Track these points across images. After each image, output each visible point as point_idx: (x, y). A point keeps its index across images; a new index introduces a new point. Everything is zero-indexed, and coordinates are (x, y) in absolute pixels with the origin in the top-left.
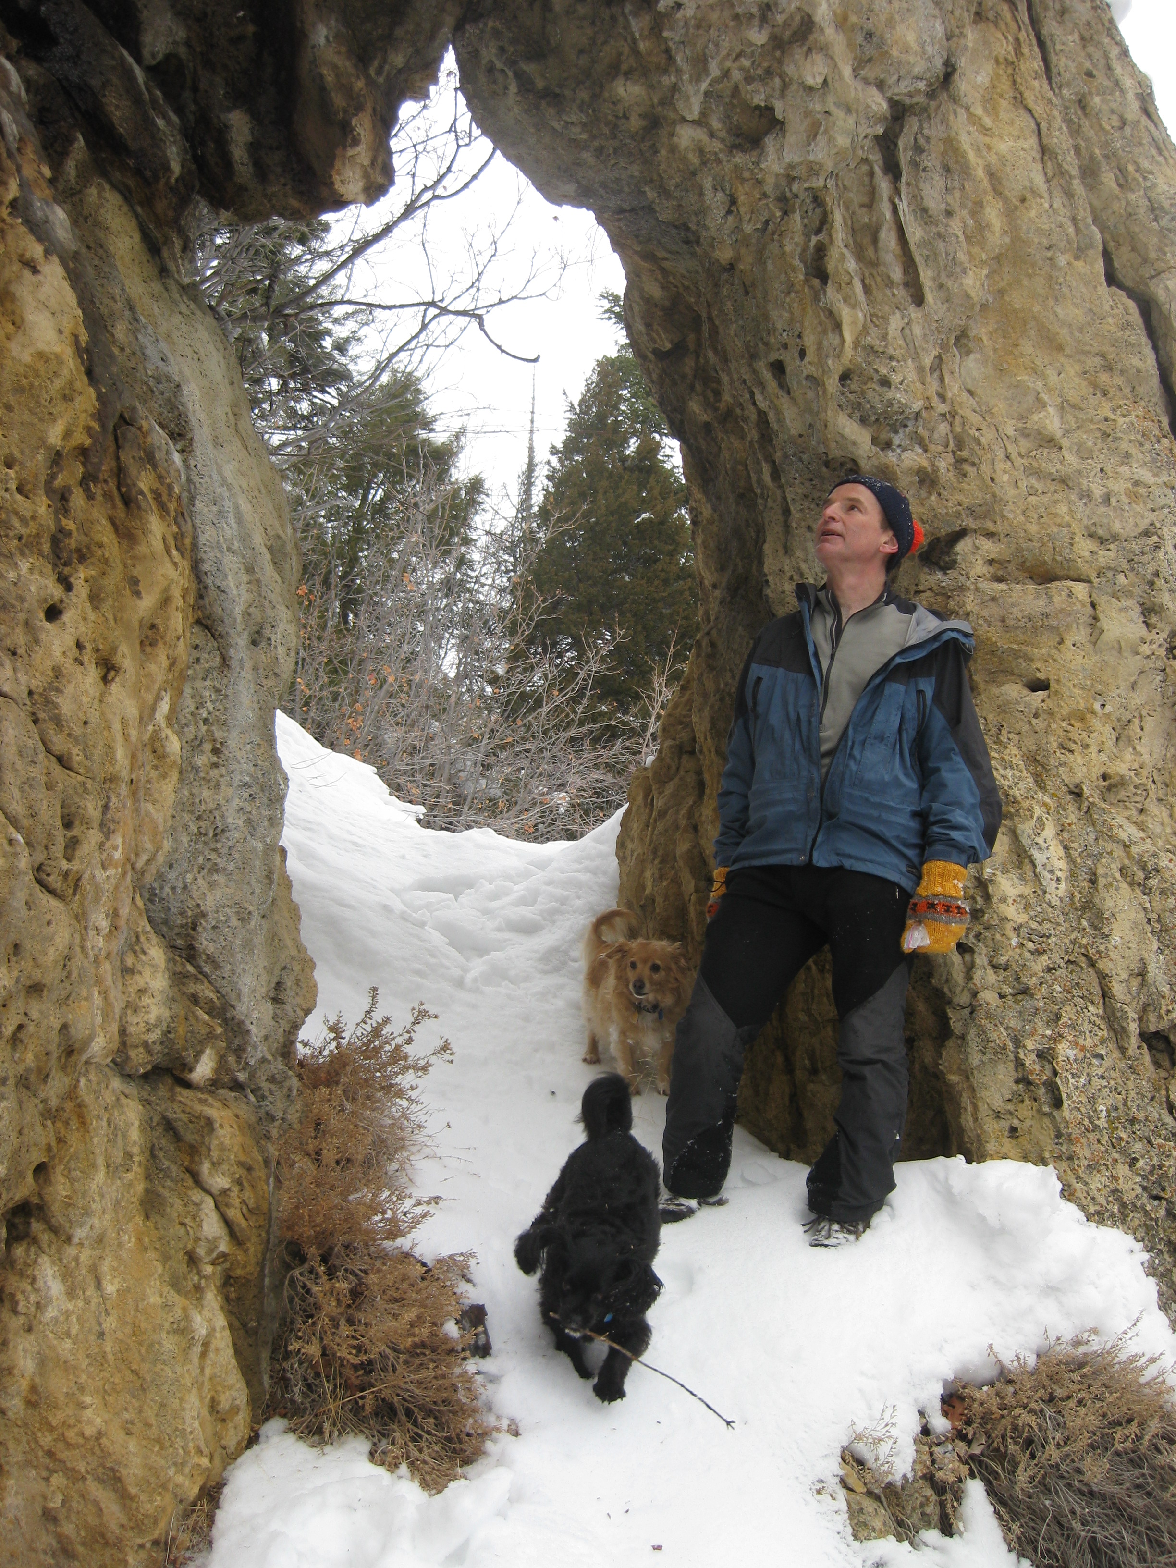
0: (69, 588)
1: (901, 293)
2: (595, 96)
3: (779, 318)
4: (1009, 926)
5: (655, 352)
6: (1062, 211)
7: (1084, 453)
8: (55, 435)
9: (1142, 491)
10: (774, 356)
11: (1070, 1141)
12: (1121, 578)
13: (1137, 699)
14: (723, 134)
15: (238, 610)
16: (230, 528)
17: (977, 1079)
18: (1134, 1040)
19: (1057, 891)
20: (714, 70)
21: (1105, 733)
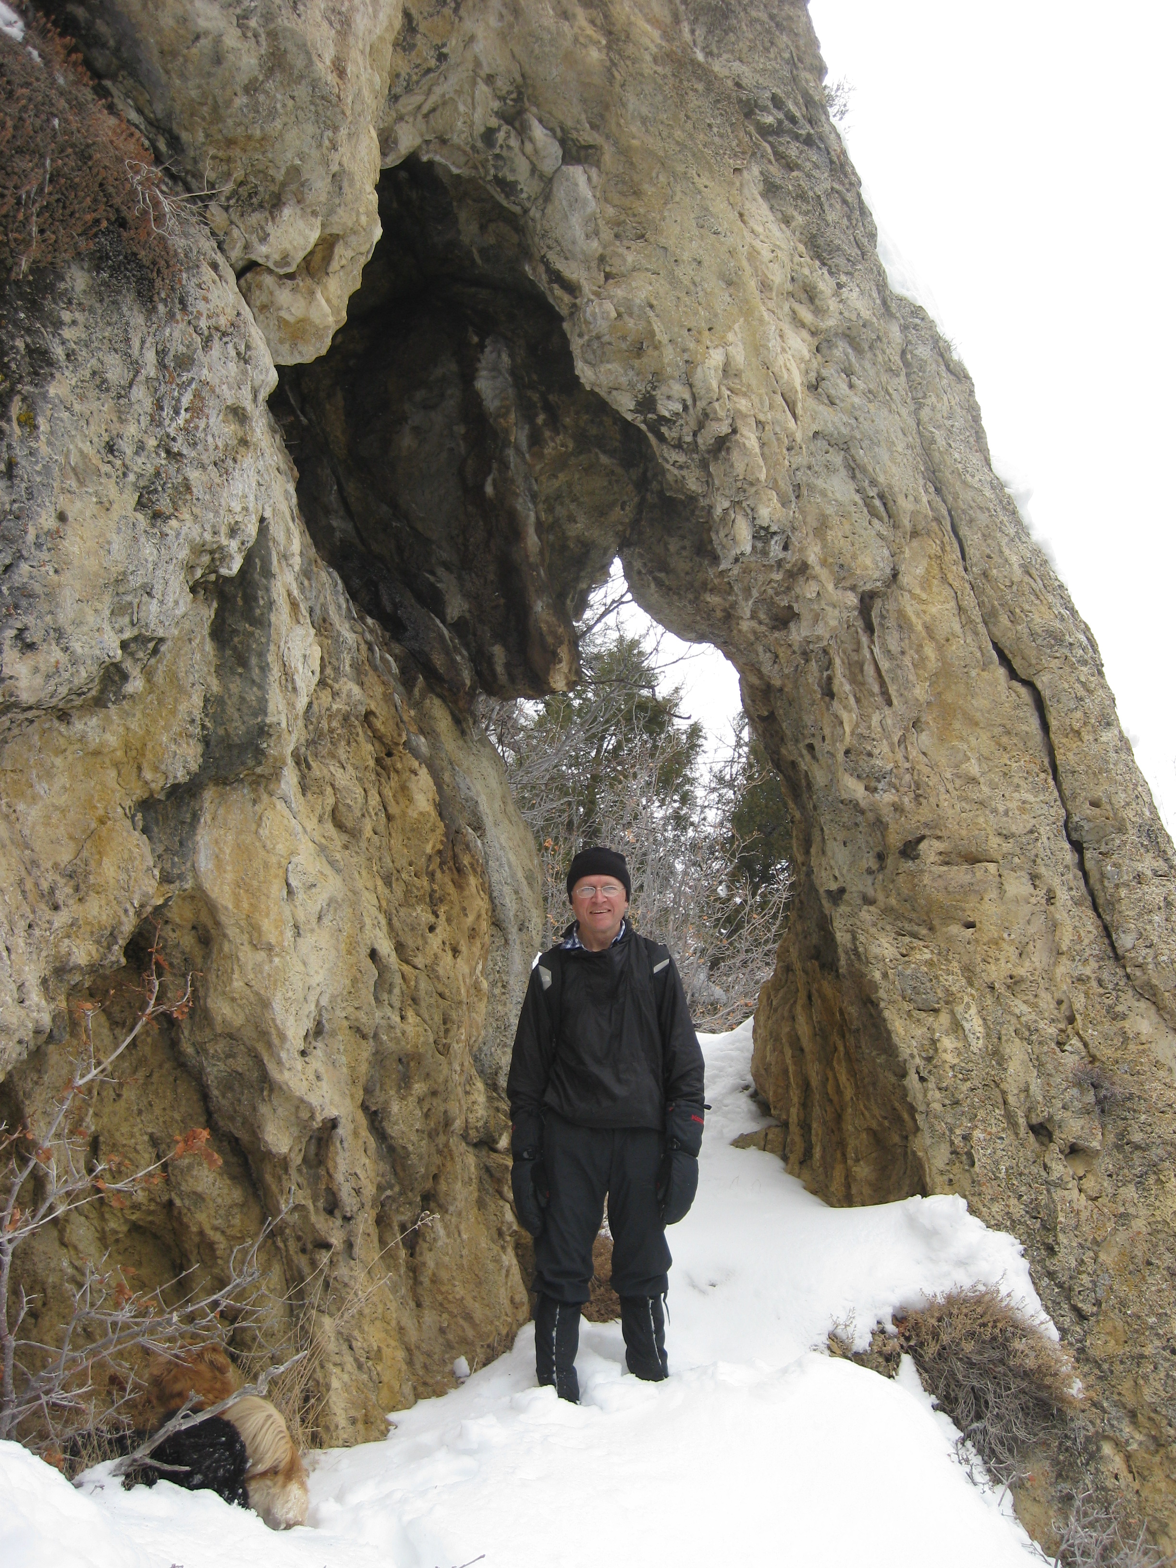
0: (437, 916)
1: (879, 699)
2: (697, 598)
3: (808, 720)
4: (947, 1066)
5: (759, 717)
6: (972, 644)
7: (993, 786)
8: (429, 849)
9: (1028, 806)
10: (808, 741)
11: (980, 1185)
12: (1016, 860)
13: (1032, 930)
14: (767, 621)
15: (511, 914)
16: (506, 872)
17: (931, 1152)
18: (1023, 1130)
19: (977, 1045)
20: (755, 593)
21: (1011, 951)
